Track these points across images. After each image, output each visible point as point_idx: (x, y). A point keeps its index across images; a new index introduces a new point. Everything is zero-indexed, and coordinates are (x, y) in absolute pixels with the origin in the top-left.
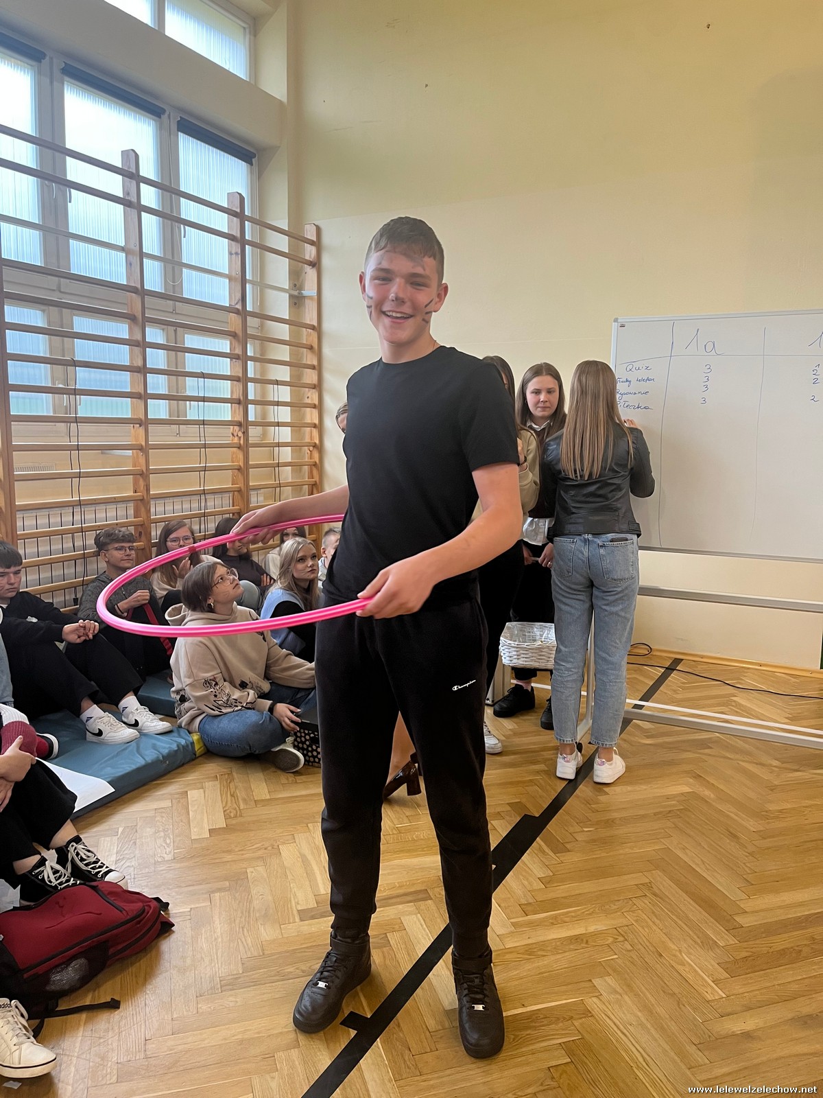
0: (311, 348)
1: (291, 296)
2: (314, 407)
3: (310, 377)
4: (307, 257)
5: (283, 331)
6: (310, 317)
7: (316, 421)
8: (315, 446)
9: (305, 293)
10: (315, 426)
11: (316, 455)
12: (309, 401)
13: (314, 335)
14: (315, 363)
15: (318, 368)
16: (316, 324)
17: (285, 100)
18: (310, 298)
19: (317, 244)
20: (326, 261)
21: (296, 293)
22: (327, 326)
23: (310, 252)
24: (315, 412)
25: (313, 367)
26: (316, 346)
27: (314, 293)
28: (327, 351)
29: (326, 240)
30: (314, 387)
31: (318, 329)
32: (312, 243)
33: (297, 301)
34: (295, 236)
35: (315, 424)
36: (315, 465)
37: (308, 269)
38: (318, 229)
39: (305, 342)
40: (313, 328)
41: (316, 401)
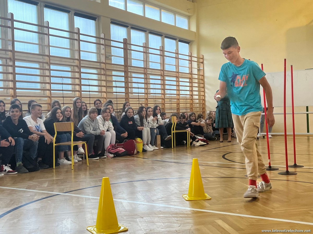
0: (202, 80)
1: (198, 69)
2: (203, 92)
3: (202, 85)
4: (201, 61)
5: (196, 77)
6: (201, 73)
7: (204, 95)
8: (203, 100)
9: (201, 68)
10: (203, 96)
11: (204, 102)
12: (202, 90)
13: (203, 77)
14: (203, 82)
15: (204, 84)
17: (196, 32)
18: (202, 69)
19: (203, 59)
20: (205, 62)
21: (199, 69)
22: (205, 75)
24: (203, 93)
25: (203, 84)
26: (203, 79)
27: (202, 68)
28: (205, 80)
29: (205, 57)
30: (203, 87)
31: (203, 76)
32: (202, 59)
33: (199, 70)
34: (198, 58)
36: (204, 104)
37: (201, 64)
38: (203, 56)
39: (200, 78)
40: (202, 75)
41: (203, 90)
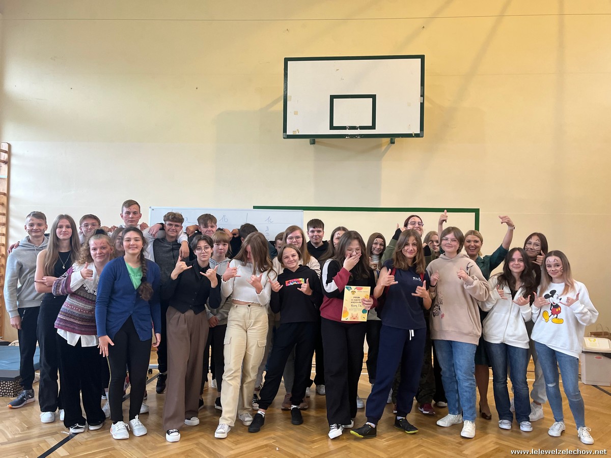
0: (2, 205)
2: (3, 235)
4: (2, 159)
6: (3, 189)
9: (1, 176)
13: (5, 198)
14: (5, 212)
15: (7, 215)
16: (6, 192)
18: (3, 179)
19: (9, 152)
20: (13, 161)
22: (12, 193)
23: (4, 156)
24: (4, 238)
26: (5, 203)
27: (5, 176)
28: (12, 206)
29: (14, 151)
30: (4, 224)
31: (7, 195)
32: (6, 152)
35: (3, 244)
36: (2, 266)
37: (3, 164)
38: (10, 146)
40: (4, 194)
41: (5, 232)
